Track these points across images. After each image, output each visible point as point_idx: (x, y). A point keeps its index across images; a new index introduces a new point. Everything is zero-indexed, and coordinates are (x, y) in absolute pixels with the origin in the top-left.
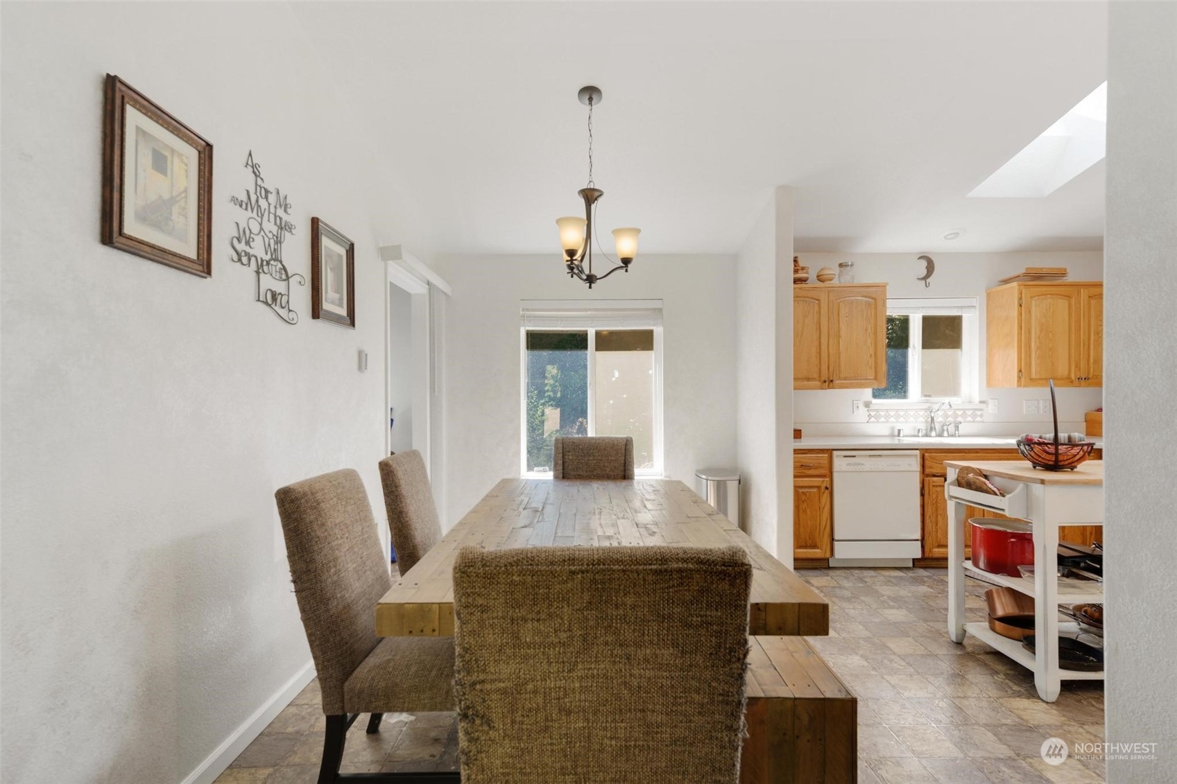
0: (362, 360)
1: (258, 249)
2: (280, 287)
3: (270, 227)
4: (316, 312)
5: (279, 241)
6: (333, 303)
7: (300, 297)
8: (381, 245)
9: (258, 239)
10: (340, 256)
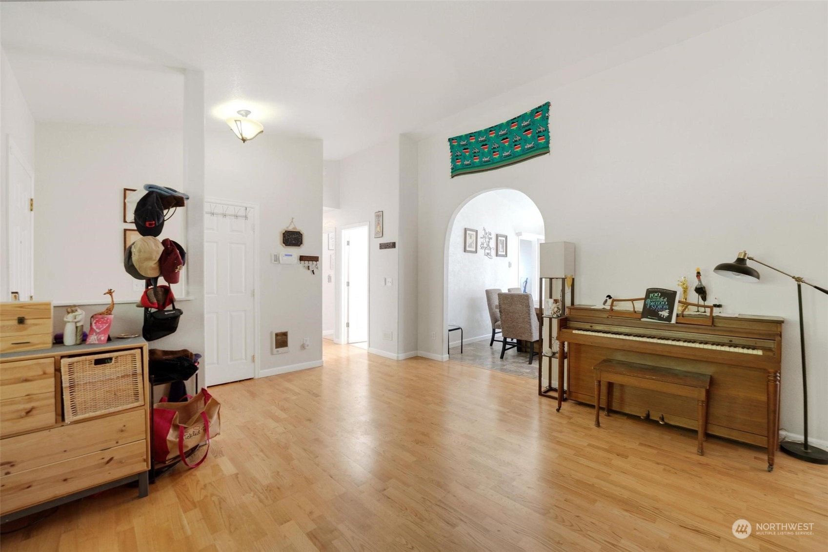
0: (510, 265)
1: (485, 245)
2: (489, 252)
3: (487, 240)
4: (497, 255)
5: (489, 242)
6: (501, 252)
7: (493, 253)
8: (517, 232)
9: (485, 244)
10: (504, 240)
